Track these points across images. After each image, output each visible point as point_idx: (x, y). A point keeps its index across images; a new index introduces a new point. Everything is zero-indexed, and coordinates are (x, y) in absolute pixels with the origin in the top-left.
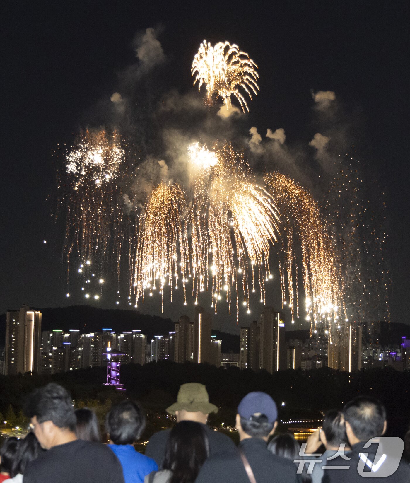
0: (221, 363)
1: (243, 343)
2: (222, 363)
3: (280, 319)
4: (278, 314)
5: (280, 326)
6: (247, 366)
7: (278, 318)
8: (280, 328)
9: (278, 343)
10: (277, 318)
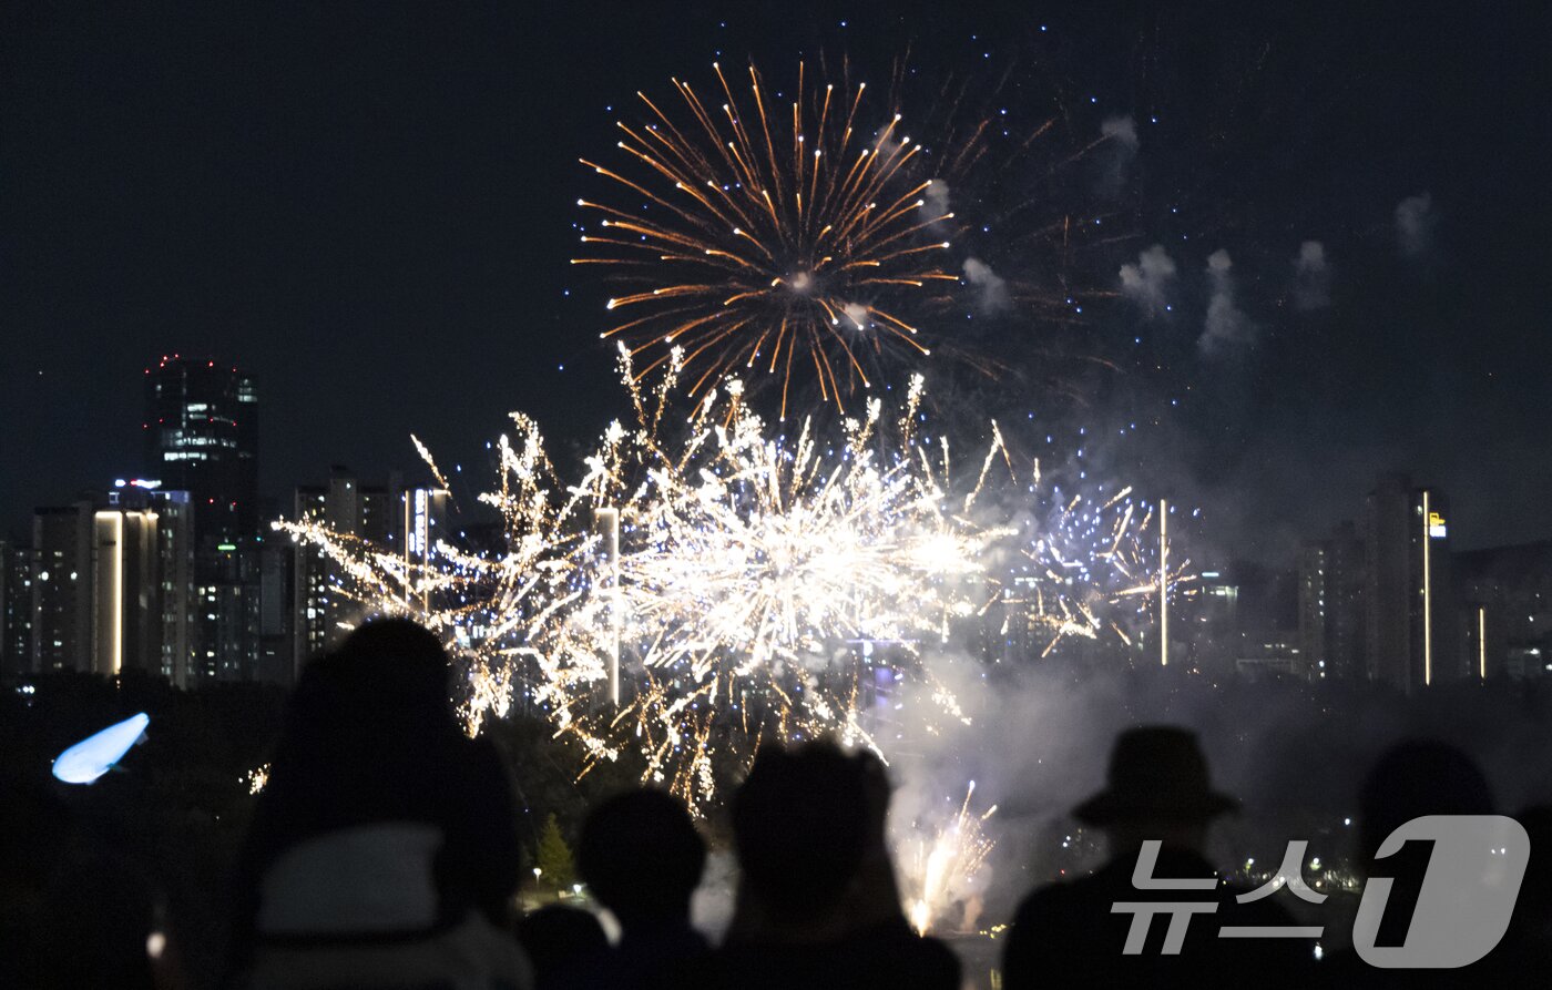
0: (1238, 661)
1: (1309, 594)
2: (1241, 663)
3: (1431, 510)
4: (1426, 495)
5: (1433, 534)
6: (1325, 669)
7: (1423, 509)
8: (1433, 541)
9: (1426, 591)
10: (1420, 508)
